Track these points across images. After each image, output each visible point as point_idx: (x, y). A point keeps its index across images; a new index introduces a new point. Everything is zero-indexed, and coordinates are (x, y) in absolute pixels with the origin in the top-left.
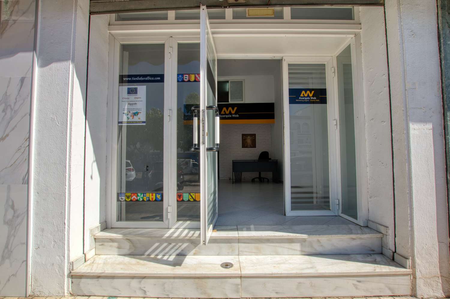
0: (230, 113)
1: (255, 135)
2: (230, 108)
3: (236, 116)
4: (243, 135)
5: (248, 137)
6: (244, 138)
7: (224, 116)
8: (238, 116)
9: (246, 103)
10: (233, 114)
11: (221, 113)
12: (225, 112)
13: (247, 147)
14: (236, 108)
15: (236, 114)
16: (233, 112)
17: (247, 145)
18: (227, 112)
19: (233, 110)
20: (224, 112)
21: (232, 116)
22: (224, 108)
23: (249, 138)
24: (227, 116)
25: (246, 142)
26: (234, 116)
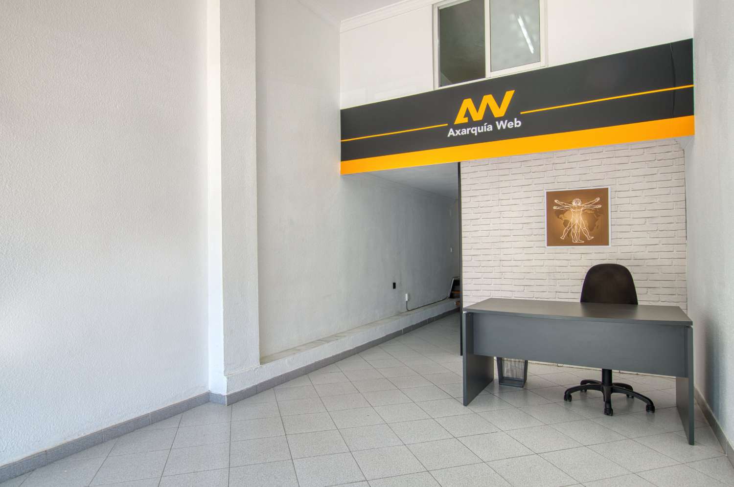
0: (489, 117)
1: (602, 194)
2: (488, 100)
3: (510, 125)
4: (552, 196)
5: (574, 204)
6: (555, 208)
7: (465, 132)
8: (517, 123)
9: (550, 66)
10: (499, 119)
11: (456, 123)
12: (467, 114)
13: (568, 242)
14: (509, 95)
15: (509, 116)
16: (499, 112)
17: (568, 235)
18: (478, 116)
19: (499, 103)
20: (465, 116)
21: (495, 127)
22: (465, 101)
23: (579, 207)
24: (475, 131)
25: (566, 223)
26: (500, 125)
